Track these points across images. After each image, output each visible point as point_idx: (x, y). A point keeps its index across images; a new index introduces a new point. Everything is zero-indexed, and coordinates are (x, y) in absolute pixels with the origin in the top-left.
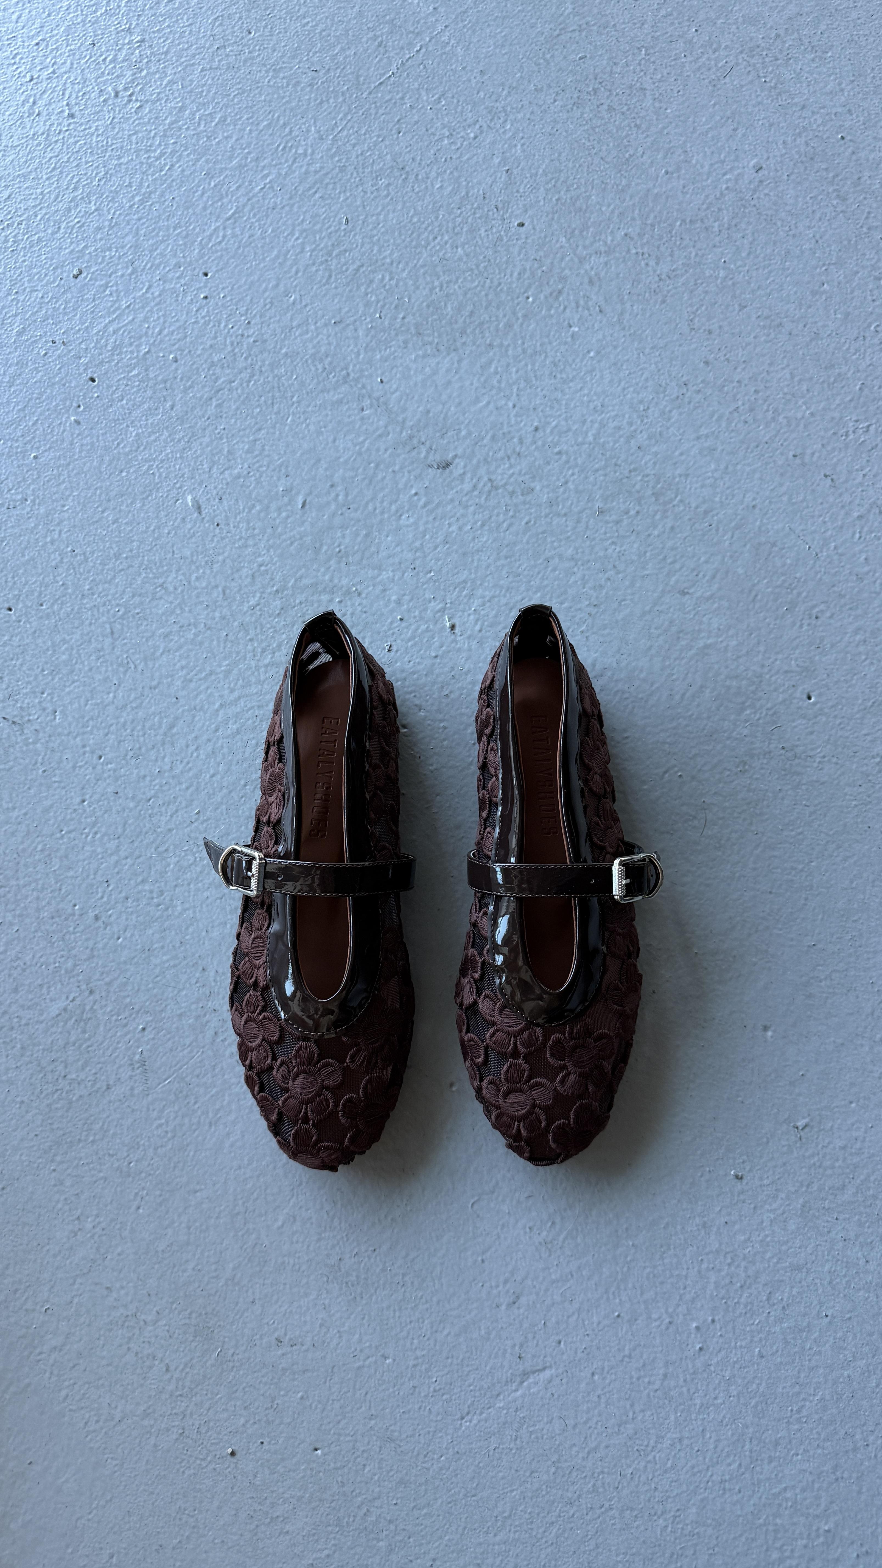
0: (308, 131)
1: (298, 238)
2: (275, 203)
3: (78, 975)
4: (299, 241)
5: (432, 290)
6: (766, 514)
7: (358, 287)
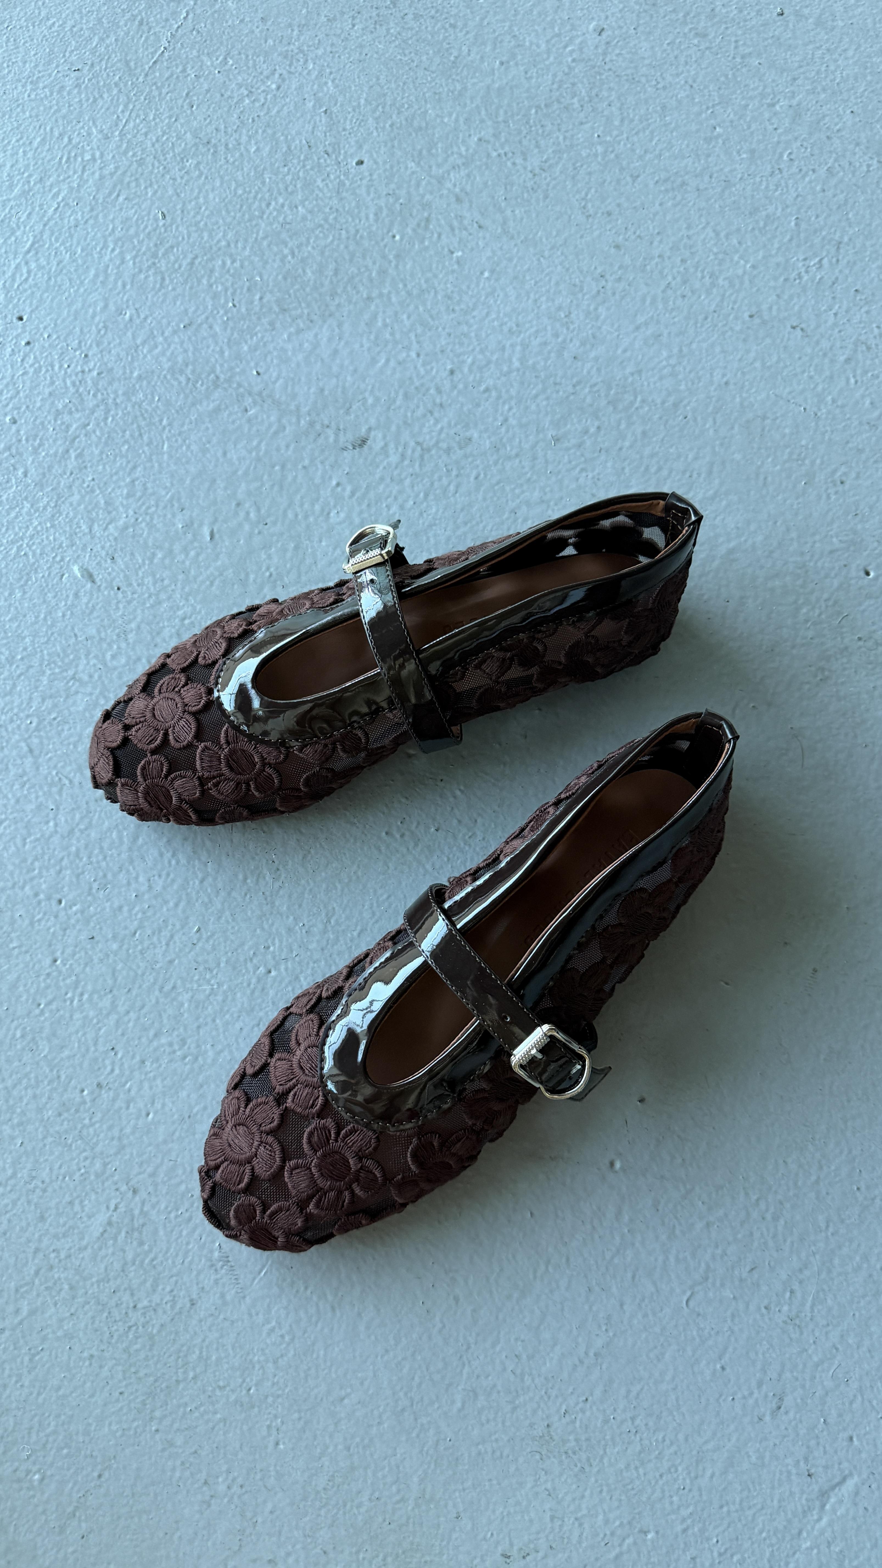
0: (89, 134)
1: (113, 250)
2: (76, 220)
3: (112, 1176)
4: (117, 251)
5: (283, 260)
6: (742, 387)
7: (199, 282)
